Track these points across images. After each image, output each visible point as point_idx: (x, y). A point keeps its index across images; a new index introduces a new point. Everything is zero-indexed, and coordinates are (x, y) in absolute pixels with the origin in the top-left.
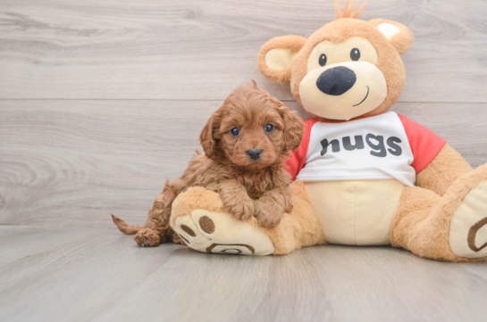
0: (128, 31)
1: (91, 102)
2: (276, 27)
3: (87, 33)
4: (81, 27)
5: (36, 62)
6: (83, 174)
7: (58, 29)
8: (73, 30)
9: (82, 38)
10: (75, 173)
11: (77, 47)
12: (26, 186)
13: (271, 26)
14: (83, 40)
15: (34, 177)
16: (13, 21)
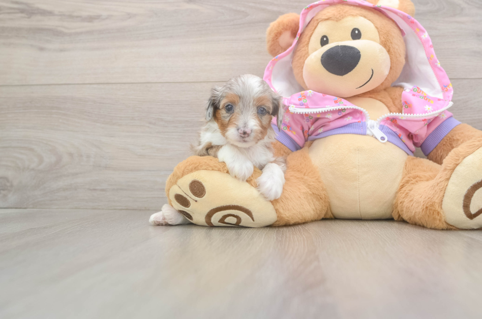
0: (130, 16)
1: (95, 86)
2: (275, 9)
3: (91, 19)
4: (85, 14)
5: (42, 49)
6: (88, 157)
7: (63, 16)
8: (77, 17)
9: (86, 24)
10: (81, 156)
11: (81, 33)
12: (33, 169)
13: (270, 8)
14: (87, 26)
15: (41, 160)
16: (18, 9)
